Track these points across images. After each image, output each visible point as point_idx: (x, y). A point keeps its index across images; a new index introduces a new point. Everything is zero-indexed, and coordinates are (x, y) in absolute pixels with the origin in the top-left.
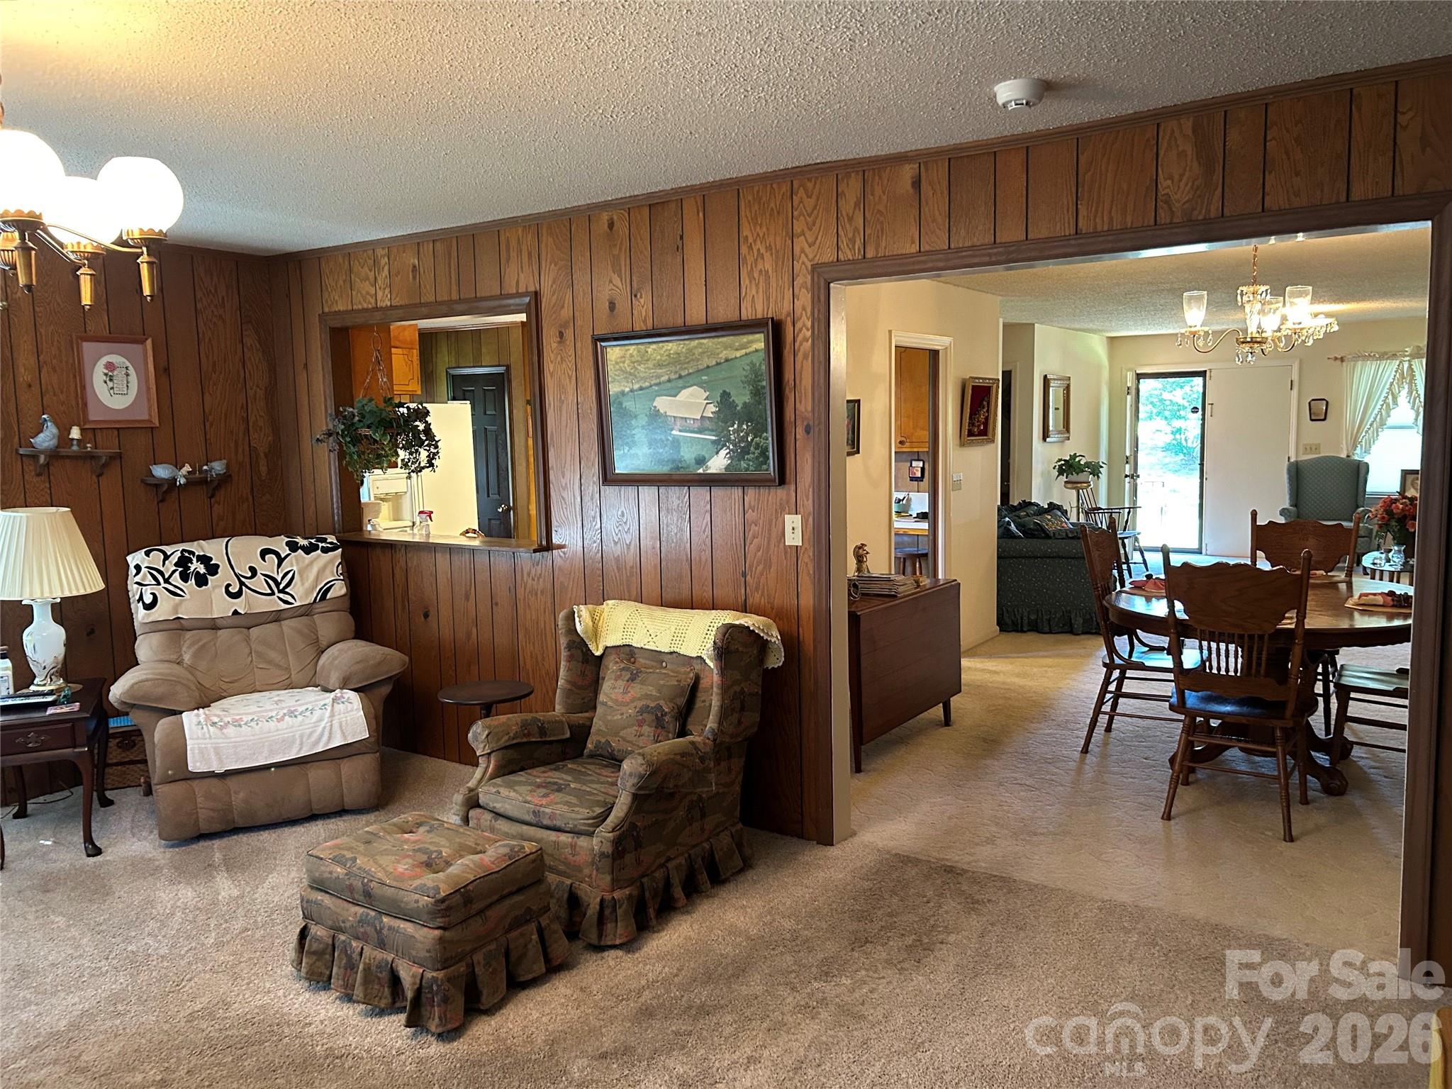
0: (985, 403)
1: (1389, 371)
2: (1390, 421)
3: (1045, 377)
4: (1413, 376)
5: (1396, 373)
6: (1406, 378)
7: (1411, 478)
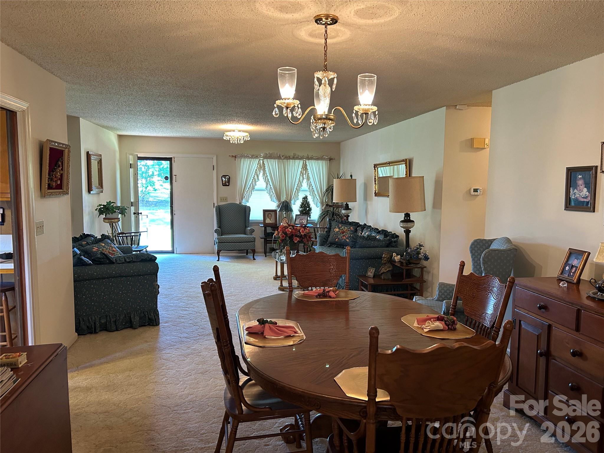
0: (60, 163)
1: (255, 163)
2: (256, 187)
3: (88, 153)
4: (265, 167)
5: (258, 164)
6: (262, 167)
7: (270, 214)
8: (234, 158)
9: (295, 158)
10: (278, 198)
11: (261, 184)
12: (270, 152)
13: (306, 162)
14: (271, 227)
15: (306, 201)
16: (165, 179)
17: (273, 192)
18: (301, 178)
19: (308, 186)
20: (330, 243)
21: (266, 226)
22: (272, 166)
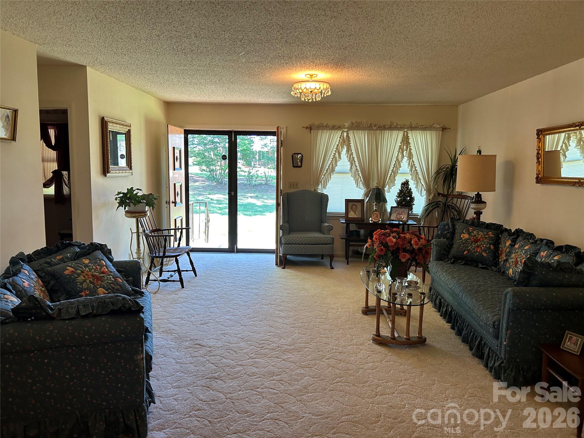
1: (336, 137)
2: (337, 169)
3: (103, 119)
4: (349, 141)
5: (340, 138)
6: (346, 142)
7: (354, 205)
8: (309, 130)
9: (392, 128)
10: (367, 183)
11: (344, 163)
12: (358, 121)
13: (407, 133)
14: (356, 224)
15: (407, 188)
16: (222, 158)
17: (359, 176)
18: (400, 156)
19: (410, 167)
20: (454, 257)
21: (349, 221)
22: (360, 139)
